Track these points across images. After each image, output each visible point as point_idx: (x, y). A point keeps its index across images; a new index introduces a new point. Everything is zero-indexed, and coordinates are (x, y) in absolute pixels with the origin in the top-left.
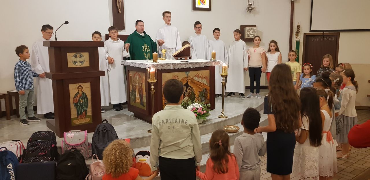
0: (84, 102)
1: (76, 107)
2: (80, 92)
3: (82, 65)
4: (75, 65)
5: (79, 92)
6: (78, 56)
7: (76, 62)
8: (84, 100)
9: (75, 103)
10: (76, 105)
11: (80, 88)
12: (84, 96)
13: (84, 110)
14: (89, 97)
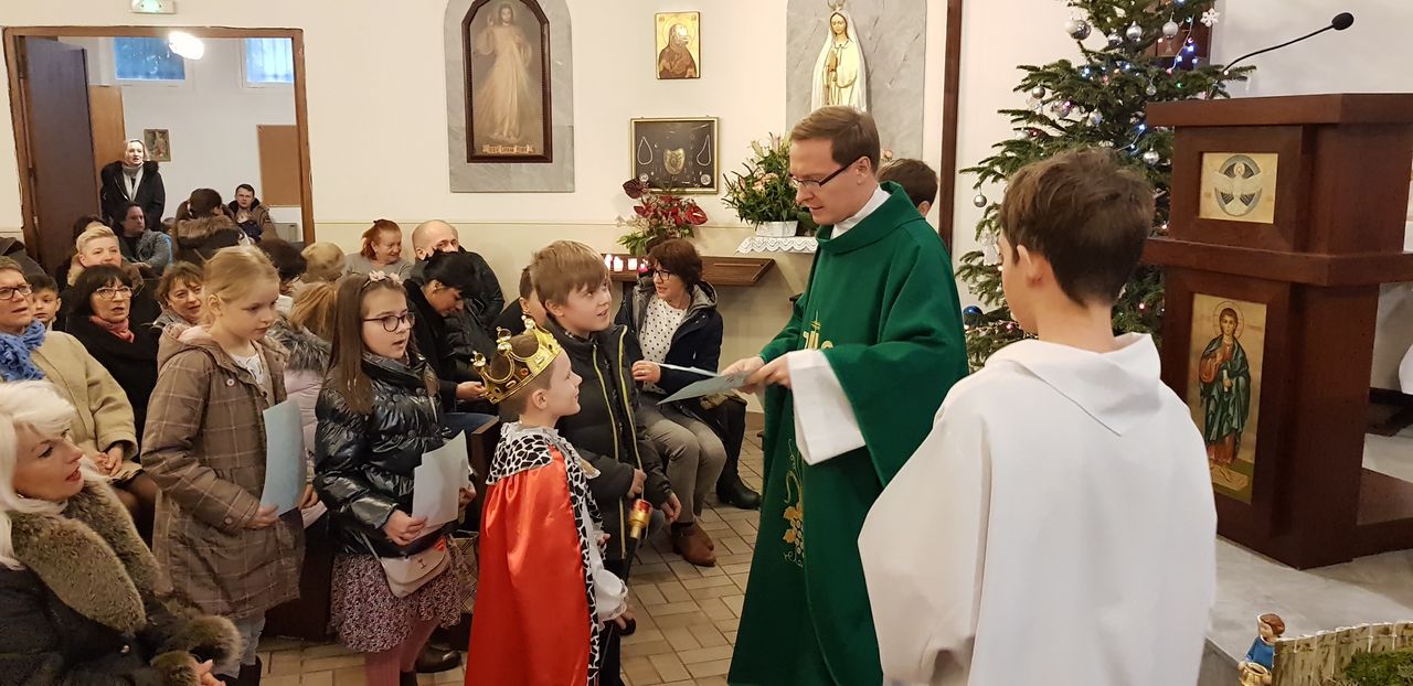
0: (1234, 388)
1: (1205, 400)
2: (1227, 340)
3: (1247, 212)
4: (1223, 209)
5: (1221, 337)
6: (1240, 168)
7: (1227, 198)
8: (1237, 382)
9: (1204, 383)
10: (1206, 393)
11: (1228, 318)
12: (1239, 366)
13: (1231, 430)
14: (1256, 373)
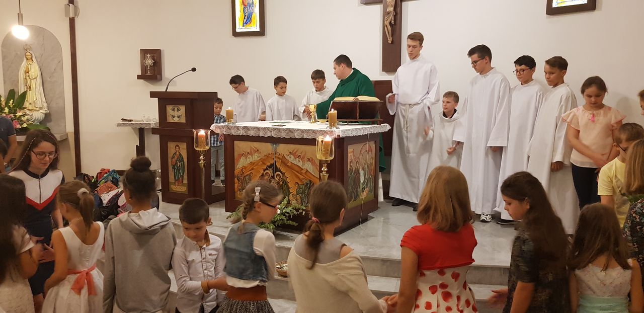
0: (180, 165)
3: (179, 120)
4: (173, 119)
5: (176, 152)
6: (176, 109)
7: (174, 117)
9: (173, 165)
10: (174, 168)
11: (177, 147)
